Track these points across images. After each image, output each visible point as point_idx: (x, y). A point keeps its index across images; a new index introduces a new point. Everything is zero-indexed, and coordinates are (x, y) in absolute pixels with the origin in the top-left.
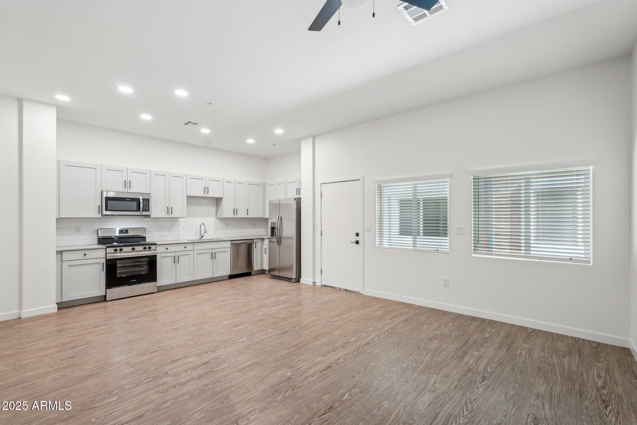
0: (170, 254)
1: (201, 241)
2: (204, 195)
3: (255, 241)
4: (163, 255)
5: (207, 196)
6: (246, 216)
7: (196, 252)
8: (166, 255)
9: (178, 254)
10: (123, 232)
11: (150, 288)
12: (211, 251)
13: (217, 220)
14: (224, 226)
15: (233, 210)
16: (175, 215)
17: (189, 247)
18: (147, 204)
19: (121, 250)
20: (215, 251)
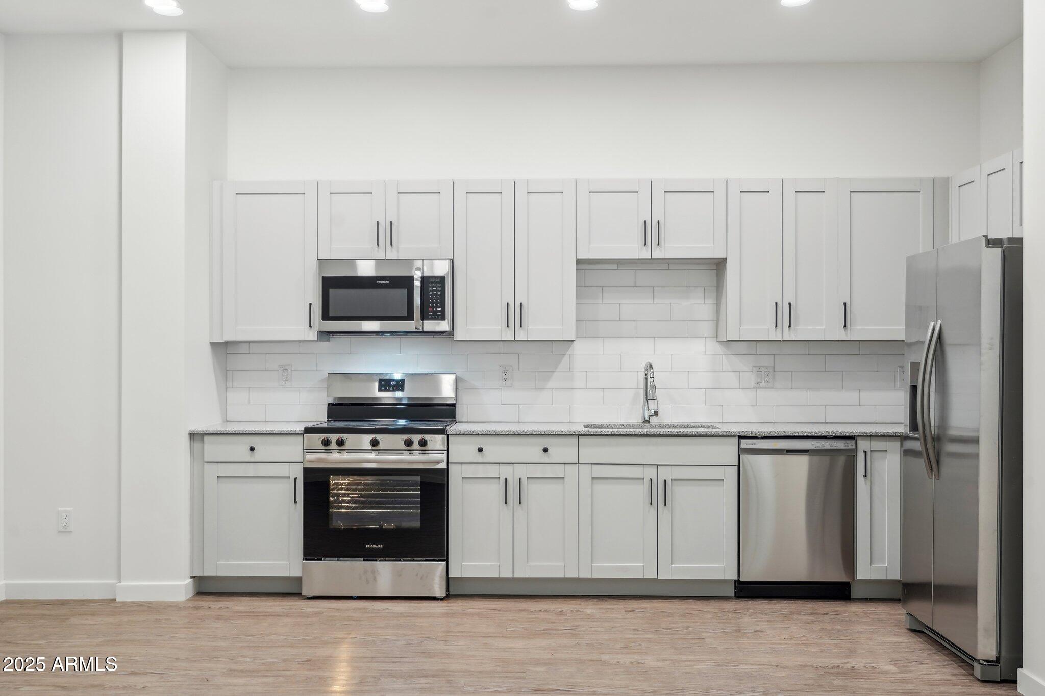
0: (492, 471)
1: (645, 431)
2: (645, 254)
3: (863, 445)
4: (469, 471)
5: (658, 254)
6: (842, 335)
7: (586, 472)
8: (481, 471)
9: (521, 472)
10: (390, 386)
11: (422, 578)
12: (650, 473)
13: (719, 349)
14: (750, 378)
15: (774, 306)
16: (535, 330)
17: (562, 451)
18: (437, 295)
19: (341, 443)
20: (665, 473)
